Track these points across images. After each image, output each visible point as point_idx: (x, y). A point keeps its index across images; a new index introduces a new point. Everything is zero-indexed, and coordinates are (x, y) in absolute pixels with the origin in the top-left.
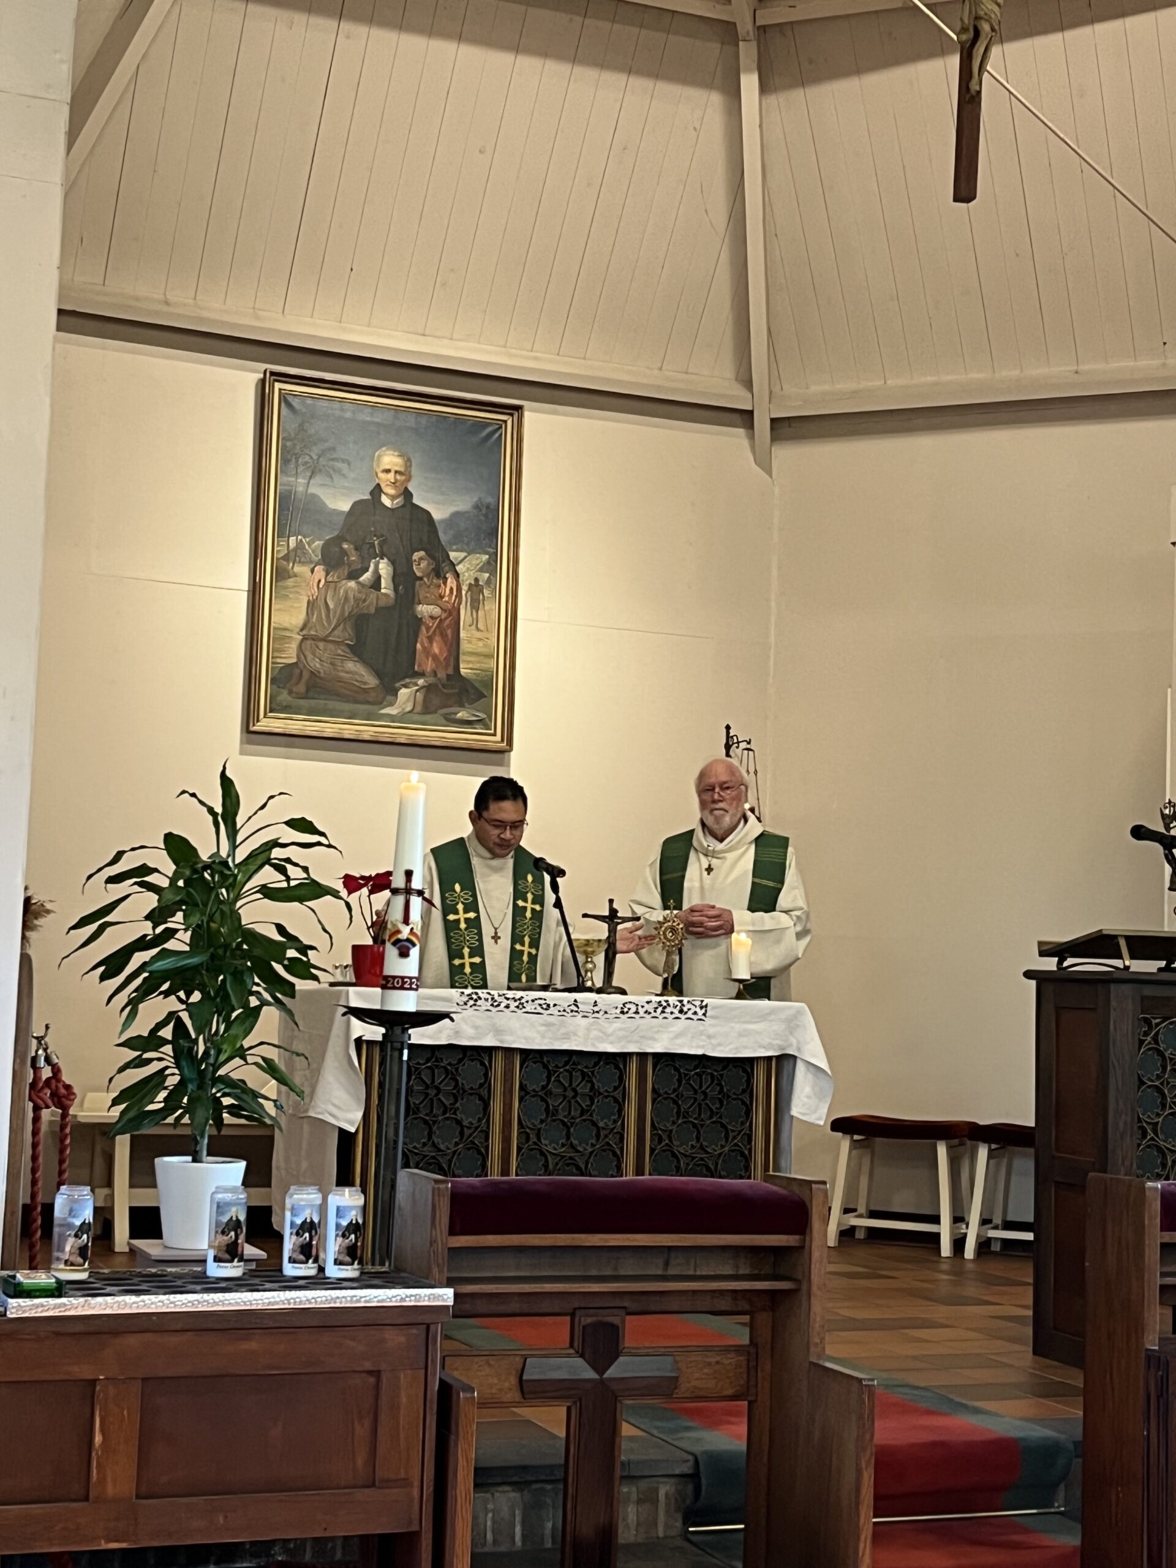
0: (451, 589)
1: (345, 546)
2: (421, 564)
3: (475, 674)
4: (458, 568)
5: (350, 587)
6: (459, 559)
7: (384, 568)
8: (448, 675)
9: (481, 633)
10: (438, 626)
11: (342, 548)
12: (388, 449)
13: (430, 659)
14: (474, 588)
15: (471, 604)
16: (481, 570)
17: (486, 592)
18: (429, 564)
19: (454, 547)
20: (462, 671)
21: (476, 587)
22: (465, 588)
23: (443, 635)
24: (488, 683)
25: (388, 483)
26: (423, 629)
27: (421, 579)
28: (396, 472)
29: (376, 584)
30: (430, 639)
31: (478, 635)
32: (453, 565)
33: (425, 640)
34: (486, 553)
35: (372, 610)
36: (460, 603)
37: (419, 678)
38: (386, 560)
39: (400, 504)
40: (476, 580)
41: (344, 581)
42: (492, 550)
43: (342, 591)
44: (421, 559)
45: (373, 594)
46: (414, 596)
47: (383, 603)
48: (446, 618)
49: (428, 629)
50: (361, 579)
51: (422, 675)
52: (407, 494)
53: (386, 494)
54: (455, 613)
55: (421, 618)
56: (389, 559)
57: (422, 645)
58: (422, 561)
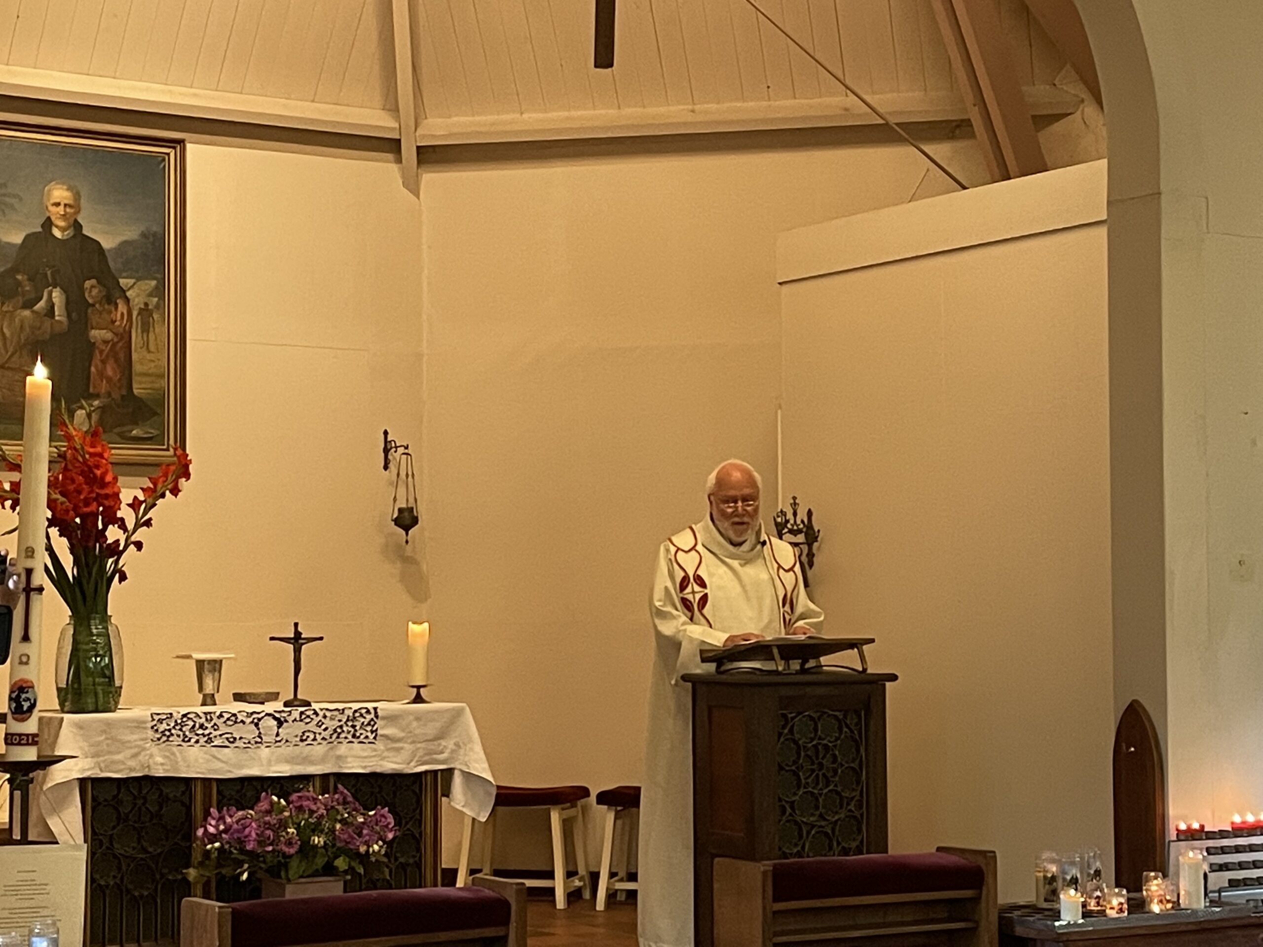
0: (122, 314)
1: (19, 277)
2: (92, 289)
3: (148, 393)
4: (128, 294)
5: (25, 316)
6: (129, 286)
7: (57, 296)
8: (123, 396)
9: (152, 355)
10: (111, 349)
11: (16, 279)
12: (57, 183)
13: (104, 382)
14: (145, 313)
15: (141, 327)
16: (150, 295)
17: (156, 316)
18: (100, 291)
19: (124, 274)
20: (136, 391)
21: (146, 311)
22: (135, 313)
23: (117, 360)
24: (160, 400)
25: (59, 216)
26: (97, 352)
27: (93, 305)
28: (65, 205)
29: (50, 311)
30: (104, 362)
31: (149, 356)
32: (124, 292)
33: (99, 363)
34: (155, 279)
35: (48, 337)
36: (131, 327)
37: (95, 400)
38: (58, 289)
39: (72, 234)
40: (146, 304)
41: (19, 311)
42: (159, 276)
43: (17, 320)
44: (92, 287)
45: (47, 323)
46: (86, 323)
47: (57, 329)
48: (117, 342)
49: (101, 352)
50: (36, 307)
51: (97, 396)
52: (77, 226)
53: (57, 227)
54: (126, 336)
55: (94, 343)
56: (61, 288)
57: (96, 367)
58: (93, 289)
